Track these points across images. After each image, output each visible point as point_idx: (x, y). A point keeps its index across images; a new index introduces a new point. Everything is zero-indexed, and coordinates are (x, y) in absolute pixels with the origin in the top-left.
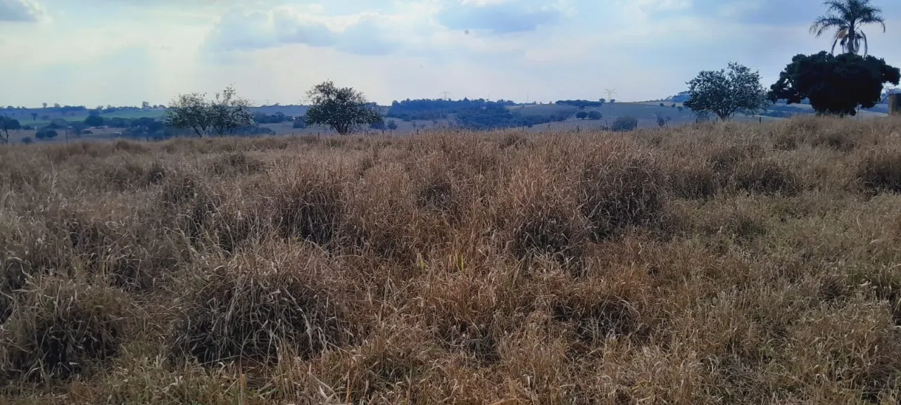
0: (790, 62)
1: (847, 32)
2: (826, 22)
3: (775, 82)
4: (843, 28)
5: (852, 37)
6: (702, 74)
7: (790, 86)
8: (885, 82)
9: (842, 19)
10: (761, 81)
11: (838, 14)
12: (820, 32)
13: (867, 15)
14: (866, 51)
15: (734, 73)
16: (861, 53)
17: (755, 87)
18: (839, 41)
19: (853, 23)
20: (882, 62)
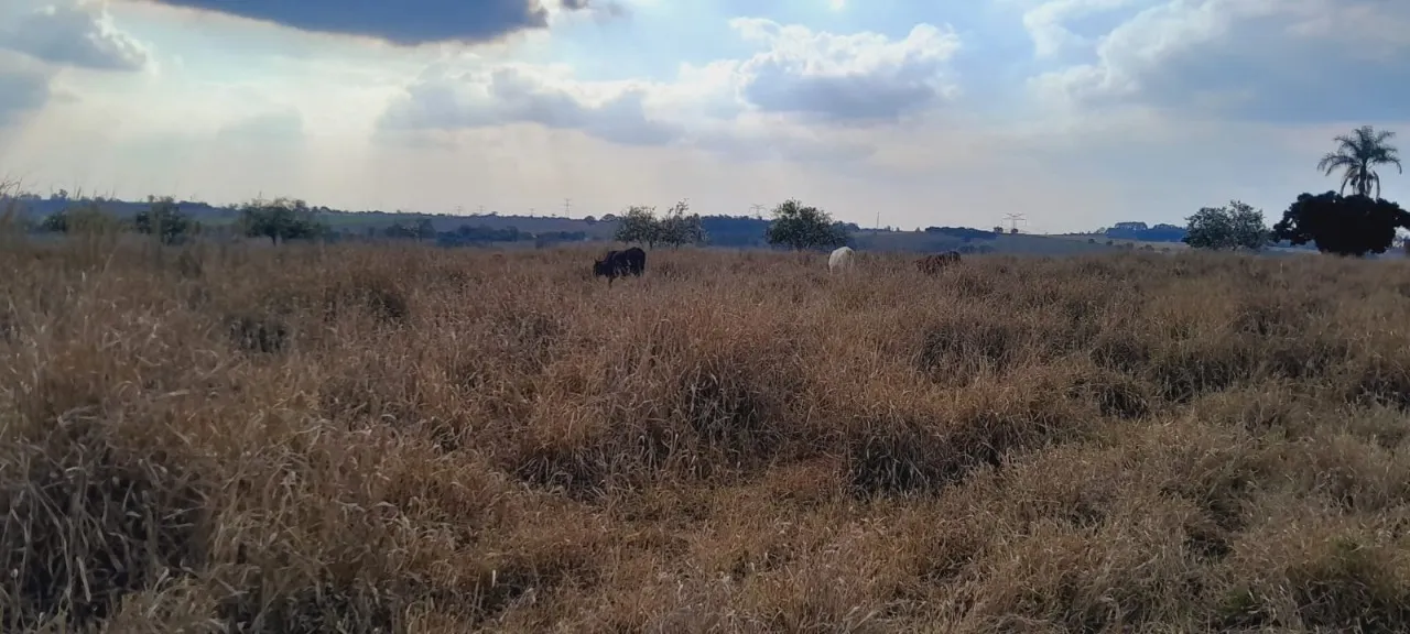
0: (1295, 201)
1: (1359, 172)
2: (1335, 160)
3: (1278, 222)
4: (1354, 167)
5: (1363, 178)
6: (1202, 210)
7: (1295, 225)
8: (1398, 226)
9: (1353, 157)
10: (1264, 221)
11: (1349, 153)
12: (1329, 171)
13: (1381, 155)
14: (1378, 194)
15: (1236, 210)
16: (1373, 195)
17: (1258, 227)
18: (1350, 180)
19: (1365, 162)
20: (1395, 206)
